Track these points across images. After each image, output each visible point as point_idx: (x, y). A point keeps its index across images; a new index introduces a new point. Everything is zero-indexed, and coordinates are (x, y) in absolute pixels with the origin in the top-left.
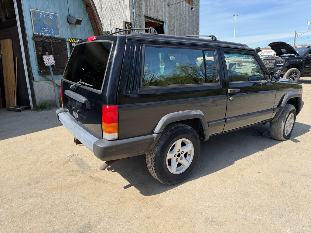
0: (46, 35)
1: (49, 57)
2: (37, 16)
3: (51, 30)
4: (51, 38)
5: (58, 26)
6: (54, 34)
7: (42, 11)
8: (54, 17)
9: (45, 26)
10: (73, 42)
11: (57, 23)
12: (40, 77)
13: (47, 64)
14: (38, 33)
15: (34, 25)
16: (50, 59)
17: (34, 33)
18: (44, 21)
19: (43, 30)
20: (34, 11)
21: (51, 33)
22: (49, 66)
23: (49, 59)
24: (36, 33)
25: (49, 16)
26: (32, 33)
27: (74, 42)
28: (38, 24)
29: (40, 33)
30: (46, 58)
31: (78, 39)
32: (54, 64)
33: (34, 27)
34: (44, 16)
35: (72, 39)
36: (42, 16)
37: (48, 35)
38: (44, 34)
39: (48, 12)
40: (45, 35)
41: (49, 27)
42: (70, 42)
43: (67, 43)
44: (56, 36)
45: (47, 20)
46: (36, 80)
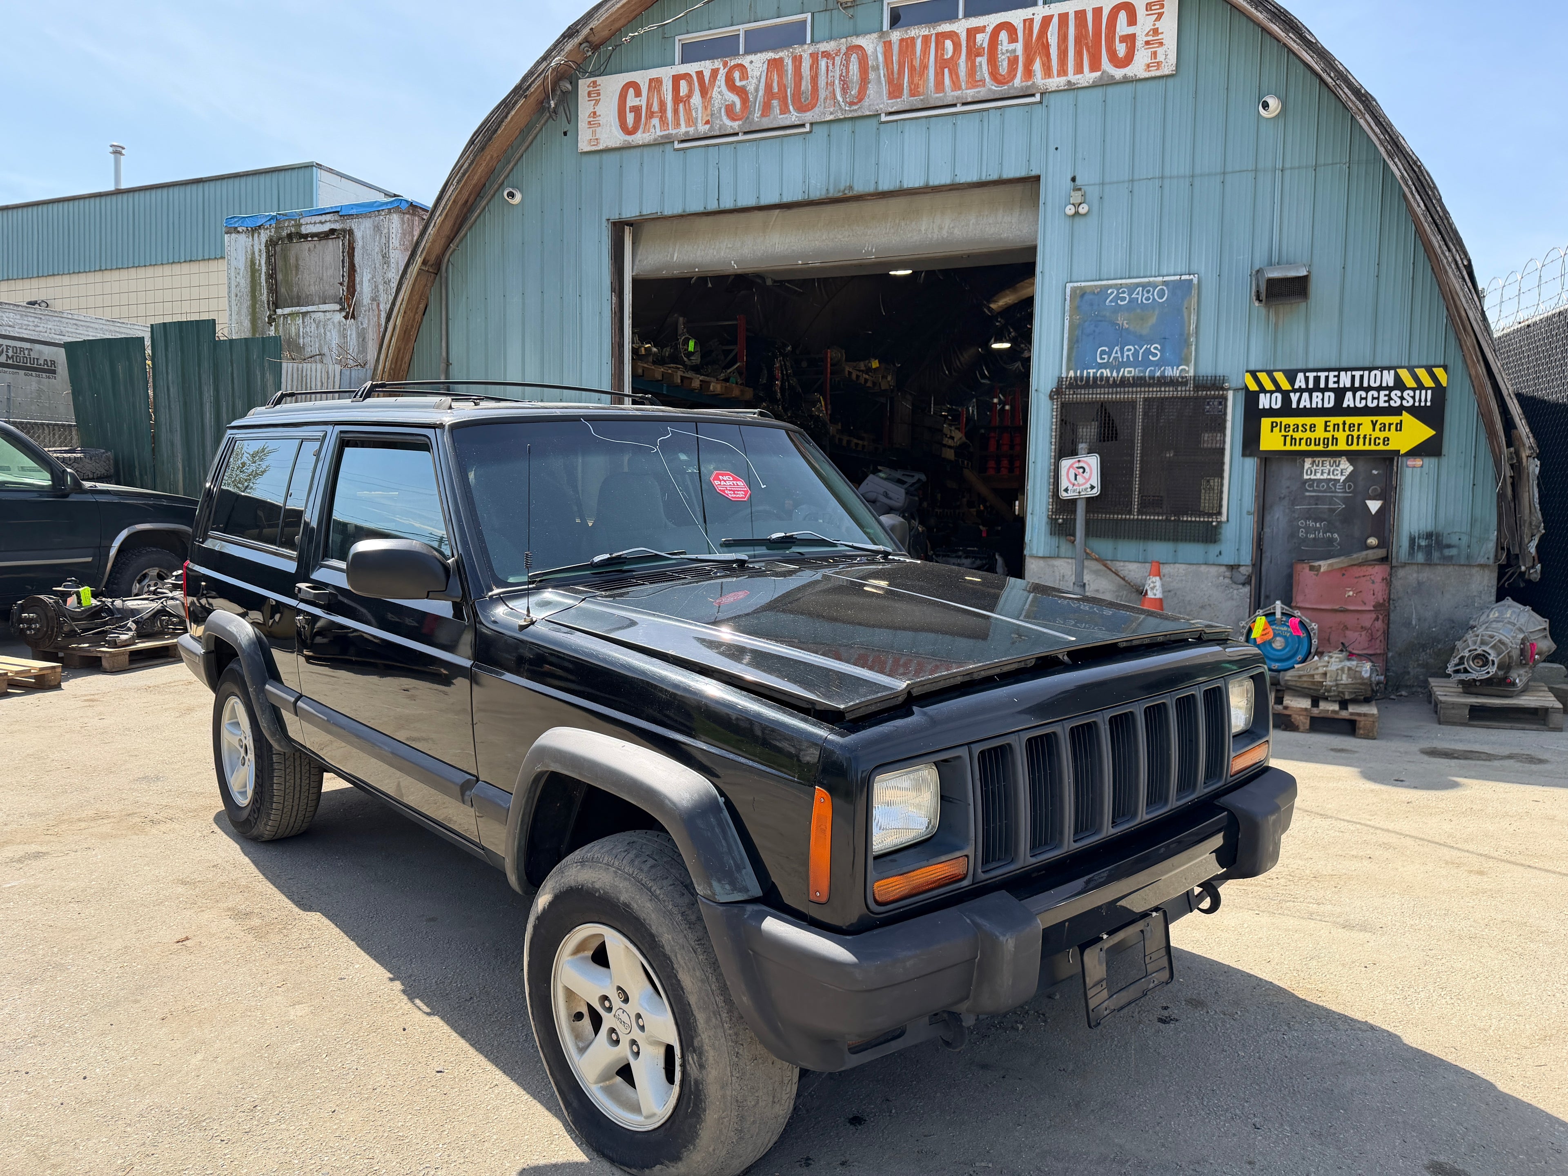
0: (1118, 372)
1: (1081, 464)
2: (1092, 305)
3: (1148, 352)
4: (1139, 382)
5: (1193, 327)
6: (1158, 364)
7: (1119, 282)
8: (1173, 293)
9: (1122, 337)
10: (1269, 386)
11: (1186, 315)
12: (1055, 540)
13: (1066, 490)
14: (1082, 373)
15: (1070, 340)
16: (1084, 472)
17: (1064, 375)
18: (1122, 320)
19: (1109, 358)
20: (1080, 288)
21: (1146, 363)
22: (1073, 502)
23: (1081, 470)
24: (1072, 374)
25: (1148, 292)
26: (1057, 374)
27: (1278, 389)
28: (1088, 335)
29: (1091, 371)
30: (1071, 466)
31: (1305, 371)
32: (1095, 491)
33: (1070, 349)
34: (1123, 299)
35: (1270, 373)
36: (1117, 297)
37: (1128, 372)
38: (1106, 372)
39: (1146, 280)
40: (1115, 374)
41: (1140, 340)
42: (1253, 387)
43: (1230, 395)
44: (1172, 372)
45: (1139, 311)
46: (1034, 552)
